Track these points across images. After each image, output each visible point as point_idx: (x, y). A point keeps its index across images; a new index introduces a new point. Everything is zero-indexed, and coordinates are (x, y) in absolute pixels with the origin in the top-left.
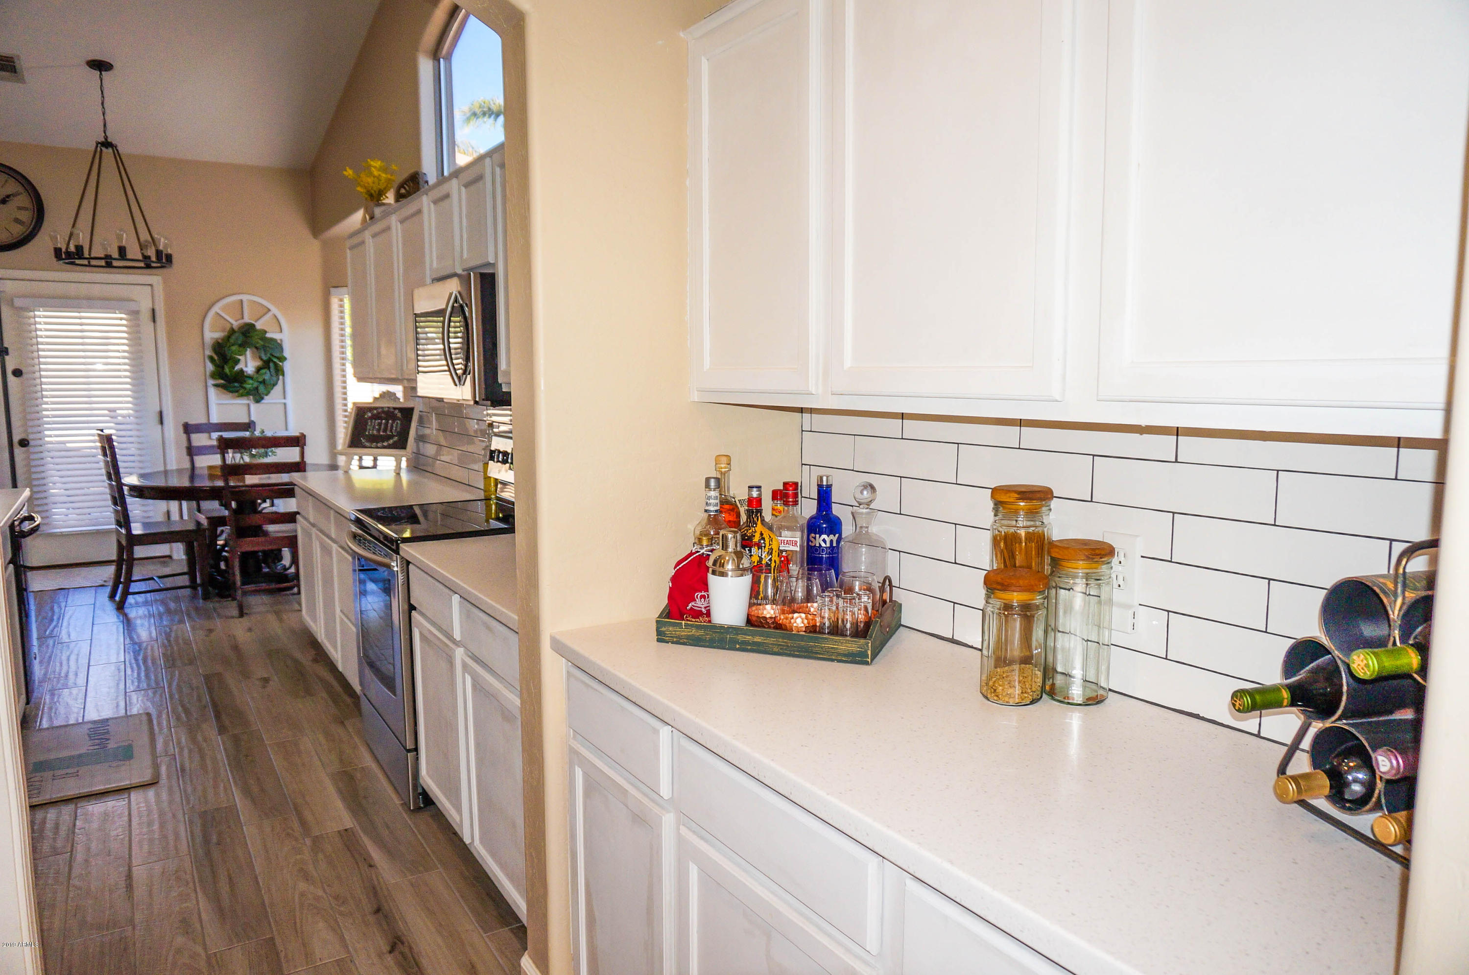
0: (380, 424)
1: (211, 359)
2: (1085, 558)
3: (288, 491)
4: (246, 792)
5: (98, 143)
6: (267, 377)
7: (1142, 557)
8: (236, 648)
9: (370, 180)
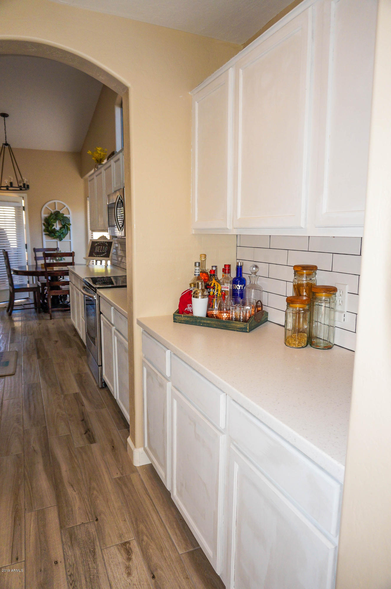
0: (100, 248)
1: (44, 224)
2: (324, 292)
3: (66, 273)
4: (44, 378)
5: (3, 144)
6: (64, 231)
7: (348, 293)
8: (48, 330)
9: (97, 155)
